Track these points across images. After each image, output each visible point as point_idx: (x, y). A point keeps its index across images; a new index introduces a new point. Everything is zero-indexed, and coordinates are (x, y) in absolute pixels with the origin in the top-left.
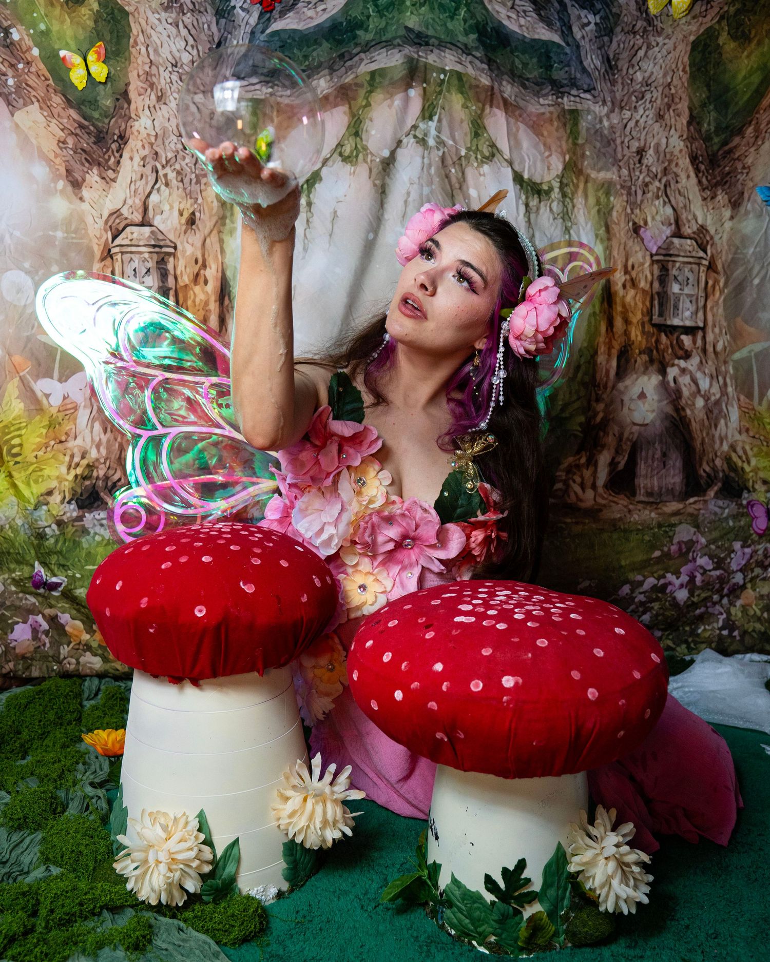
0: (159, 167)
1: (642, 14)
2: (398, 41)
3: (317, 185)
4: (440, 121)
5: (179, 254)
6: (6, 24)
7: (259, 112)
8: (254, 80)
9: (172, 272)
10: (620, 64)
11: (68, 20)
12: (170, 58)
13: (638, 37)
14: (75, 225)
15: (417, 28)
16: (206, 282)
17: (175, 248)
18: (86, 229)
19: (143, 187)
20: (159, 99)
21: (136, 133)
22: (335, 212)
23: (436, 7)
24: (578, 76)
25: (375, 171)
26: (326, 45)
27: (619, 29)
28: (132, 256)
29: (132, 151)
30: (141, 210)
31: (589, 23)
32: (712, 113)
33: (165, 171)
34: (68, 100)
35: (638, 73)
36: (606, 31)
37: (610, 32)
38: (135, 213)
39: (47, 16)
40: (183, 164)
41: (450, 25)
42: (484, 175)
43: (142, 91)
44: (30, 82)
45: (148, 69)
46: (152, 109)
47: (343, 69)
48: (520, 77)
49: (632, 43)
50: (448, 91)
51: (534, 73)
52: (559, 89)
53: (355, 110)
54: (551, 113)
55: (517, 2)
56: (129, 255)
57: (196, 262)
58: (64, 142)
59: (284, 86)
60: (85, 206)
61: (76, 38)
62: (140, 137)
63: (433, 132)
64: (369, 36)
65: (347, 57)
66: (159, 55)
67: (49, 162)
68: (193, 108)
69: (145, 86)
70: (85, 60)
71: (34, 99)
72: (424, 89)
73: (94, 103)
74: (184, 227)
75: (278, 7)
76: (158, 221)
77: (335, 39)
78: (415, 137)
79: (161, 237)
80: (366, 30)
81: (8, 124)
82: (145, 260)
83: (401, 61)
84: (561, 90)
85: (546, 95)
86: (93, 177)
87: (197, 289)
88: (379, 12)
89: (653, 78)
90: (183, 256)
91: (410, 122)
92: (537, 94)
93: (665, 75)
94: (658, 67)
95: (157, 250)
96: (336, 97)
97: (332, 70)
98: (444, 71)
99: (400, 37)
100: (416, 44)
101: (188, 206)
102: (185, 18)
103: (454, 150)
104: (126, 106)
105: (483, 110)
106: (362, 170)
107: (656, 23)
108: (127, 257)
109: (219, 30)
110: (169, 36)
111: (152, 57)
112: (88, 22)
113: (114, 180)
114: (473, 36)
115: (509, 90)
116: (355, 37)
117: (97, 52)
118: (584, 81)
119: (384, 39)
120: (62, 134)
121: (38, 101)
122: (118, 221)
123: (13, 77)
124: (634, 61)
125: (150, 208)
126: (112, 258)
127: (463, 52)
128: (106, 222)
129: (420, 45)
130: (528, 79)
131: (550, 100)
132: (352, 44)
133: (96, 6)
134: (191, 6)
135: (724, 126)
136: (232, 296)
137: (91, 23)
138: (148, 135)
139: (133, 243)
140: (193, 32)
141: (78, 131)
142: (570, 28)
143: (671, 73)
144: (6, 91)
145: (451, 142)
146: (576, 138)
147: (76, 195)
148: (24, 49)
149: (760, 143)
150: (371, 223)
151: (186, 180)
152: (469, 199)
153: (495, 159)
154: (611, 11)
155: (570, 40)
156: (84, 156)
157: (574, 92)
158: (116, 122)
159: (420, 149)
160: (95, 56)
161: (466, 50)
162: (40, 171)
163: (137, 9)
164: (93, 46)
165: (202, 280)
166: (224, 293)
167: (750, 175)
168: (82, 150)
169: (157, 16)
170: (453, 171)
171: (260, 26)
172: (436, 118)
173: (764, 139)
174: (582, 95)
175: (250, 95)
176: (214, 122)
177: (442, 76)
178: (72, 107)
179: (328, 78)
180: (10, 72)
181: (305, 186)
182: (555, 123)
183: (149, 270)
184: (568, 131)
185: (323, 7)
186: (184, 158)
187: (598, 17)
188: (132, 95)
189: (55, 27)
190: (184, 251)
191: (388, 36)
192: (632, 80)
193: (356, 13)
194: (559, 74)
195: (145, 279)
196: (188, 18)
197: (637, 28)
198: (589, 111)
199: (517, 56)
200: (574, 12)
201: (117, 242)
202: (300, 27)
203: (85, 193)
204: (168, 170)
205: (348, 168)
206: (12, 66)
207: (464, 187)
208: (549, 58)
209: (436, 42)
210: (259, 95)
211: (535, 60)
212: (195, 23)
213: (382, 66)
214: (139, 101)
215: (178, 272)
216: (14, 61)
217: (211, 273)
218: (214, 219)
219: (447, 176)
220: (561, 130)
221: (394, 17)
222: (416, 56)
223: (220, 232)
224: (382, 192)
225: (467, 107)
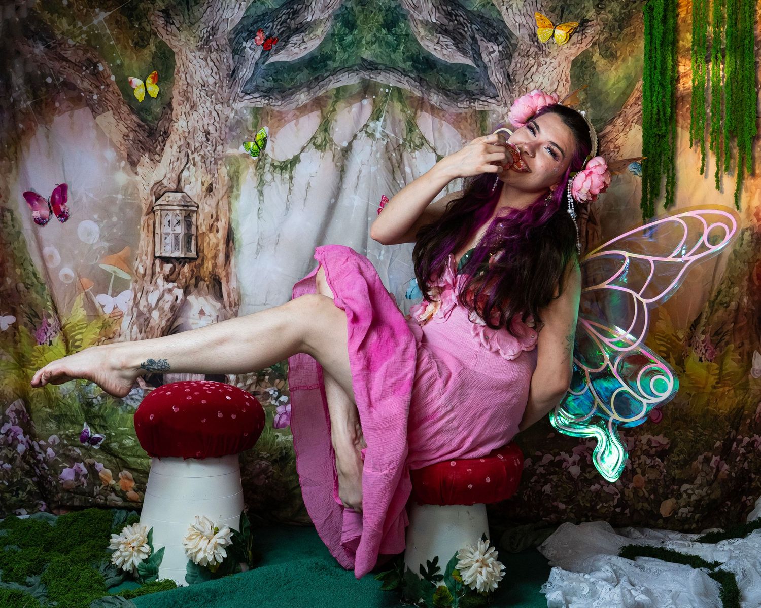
0: (190, 153)
1: (534, 43)
2: (356, 67)
3: (297, 165)
4: (385, 120)
5: (200, 211)
6: (95, 61)
7: (258, 116)
8: (256, 95)
9: (195, 223)
10: (517, 78)
11: (135, 58)
12: (201, 81)
13: (531, 59)
14: (130, 191)
15: (370, 59)
16: (217, 231)
17: (198, 207)
18: (138, 194)
19: (178, 166)
20: (192, 108)
21: (175, 130)
22: (309, 184)
23: (383, 44)
24: (486, 87)
25: (336, 157)
26: (306, 72)
27: (517, 54)
28: (168, 212)
29: (172, 142)
30: (176, 182)
31: (494, 51)
32: (589, 110)
33: (193, 156)
34: (132, 109)
35: (531, 84)
36: (507, 56)
37: (510, 57)
38: (172, 184)
39: (121, 55)
40: (206, 151)
41: (393, 56)
42: (416, 158)
43: (181, 102)
44: (108, 98)
45: (185, 88)
46: (187, 114)
47: (318, 87)
48: (443, 89)
49: (526, 63)
50: (392, 100)
51: (454, 87)
52: (472, 96)
53: (325, 114)
54: (466, 113)
55: (442, 39)
56: (166, 211)
57: (212, 217)
58: (127, 136)
59: (276, 99)
60: (138, 178)
61: (139, 68)
62: (178, 133)
63: (380, 129)
64: (336, 65)
65: (320, 78)
66: (193, 79)
67: (117, 149)
68: (215, 114)
69: (183, 99)
70: (145, 83)
71: (109, 108)
72: (374, 100)
73: (148, 111)
74: (204, 193)
75: (274, 47)
76: (187, 189)
77: (312, 67)
78: (366, 132)
79: (188, 200)
80: (334, 61)
81: (91, 124)
82: (176, 215)
83: (357, 81)
84: (473, 97)
85: (462, 101)
86: (145, 159)
87: (211, 235)
88: (343, 48)
89: (543, 86)
90: (203, 213)
91: (363, 122)
92: (456, 100)
93: (552, 84)
94: (546, 79)
95: (185, 208)
96: (312, 105)
97: (310, 88)
98: (388, 87)
99: (358, 65)
100: (368, 69)
101: (208, 179)
102: (211, 55)
103: (395, 140)
104: (170, 112)
105: (416, 114)
106: (329, 155)
107: (544, 48)
108: (164, 213)
109: (234, 62)
110: (201, 67)
111: (188, 81)
112: (148, 59)
113: (159, 161)
114: (409, 63)
115: (435, 99)
116: (326, 65)
117: (153, 78)
118: (491, 91)
119: (346, 66)
120: (126, 130)
121: (112, 109)
122: (160, 188)
123: (97, 94)
124: (529, 75)
125: (182, 180)
126: (154, 213)
127: (402, 74)
128: (152, 189)
129: (372, 70)
130: (449, 91)
131: (465, 104)
132: (324, 71)
133: (153, 49)
134: (216, 47)
135: (598, 118)
136: (235, 240)
137: (150, 60)
138: (184, 131)
139: (169, 203)
140: (217, 64)
141: (137, 129)
142: (480, 54)
143: (556, 83)
144: (91, 103)
145: (393, 135)
146: (484, 130)
147: (133, 171)
148: (106, 76)
149: (628, 130)
150: (334, 193)
151: (208, 162)
152: (405, 174)
153: (424, 147)
154: (510, 42)
155: (480, 63)
156: (140, 145)
157: (483, 98)
158: (163, 123)
159: (370, 141)
160: (151, 80)
161: (404, 73)
162: (110, 154)
163: (180, 50)
164: (150, 73)
165: (215, 229)
166: (230, 238)
167: (621, 153)
168: (139, 141)
169: (193, 54)
170: (394, 154)
171: (262, 60)
172: (382, 119)
173: (631, 126)
174: (489, 100)
175: (253, 105)
176: (228, 123)
177: (387, 90)
178: (134, 113)
179: (307, 93)
180: (95, 91)
181: (289, 166)
182: (469, 120)
183: (179, 222)
184: (479, 125)
185: (305, 46)
186: (207, 147)
187: (500, 47)
188: (174, 105)
189: (127, 62)
190: (204, 209)
191: (350, 64)
192: (526, 89)
193: (327, 49)
194: (471, 87)
195: (175, 228)
196: (214, 55)
197: (530, 53)
198: (494, 112)
199: (442, 75)
200: (483, 44)
201: (159, 202)
202: (288, 60)
203: (139, 169)
204: (196, 155)
205: (319, 153)
206: (98, 87)
207: (402, 166)
208: (464, 75)
209: (383, 67)
210: (260, 105)
211: (455, 78)
212: (219, 58)
213: (345, 84)
214: (179, 109)
215: (199, 224)
216: (98, 84)
217: (222, 225)
218: (225, 189)
219: (389, 159)
220: (474, 125)
221: (353, 52)
222: (368, 77)
223: (229, 197)
224: (342, 171)
225: (404, 112)
